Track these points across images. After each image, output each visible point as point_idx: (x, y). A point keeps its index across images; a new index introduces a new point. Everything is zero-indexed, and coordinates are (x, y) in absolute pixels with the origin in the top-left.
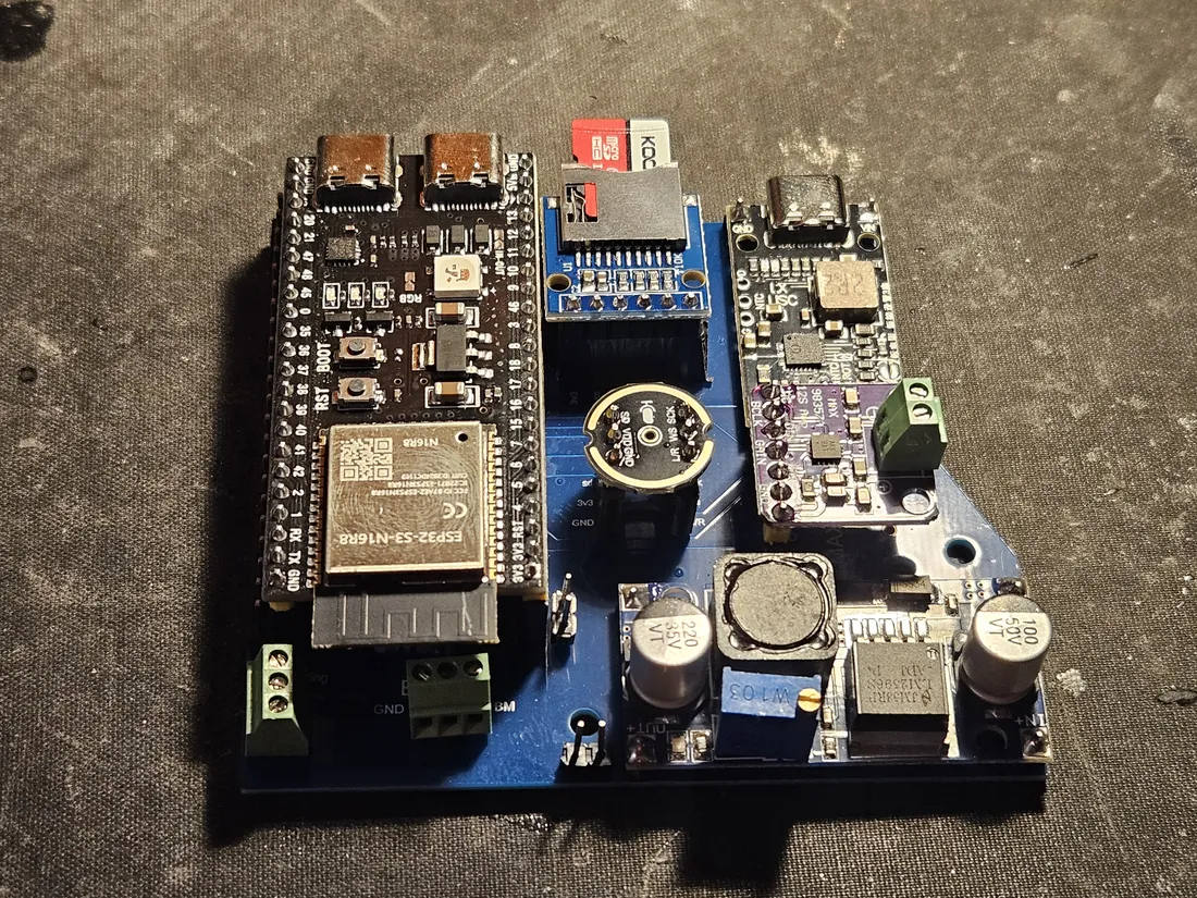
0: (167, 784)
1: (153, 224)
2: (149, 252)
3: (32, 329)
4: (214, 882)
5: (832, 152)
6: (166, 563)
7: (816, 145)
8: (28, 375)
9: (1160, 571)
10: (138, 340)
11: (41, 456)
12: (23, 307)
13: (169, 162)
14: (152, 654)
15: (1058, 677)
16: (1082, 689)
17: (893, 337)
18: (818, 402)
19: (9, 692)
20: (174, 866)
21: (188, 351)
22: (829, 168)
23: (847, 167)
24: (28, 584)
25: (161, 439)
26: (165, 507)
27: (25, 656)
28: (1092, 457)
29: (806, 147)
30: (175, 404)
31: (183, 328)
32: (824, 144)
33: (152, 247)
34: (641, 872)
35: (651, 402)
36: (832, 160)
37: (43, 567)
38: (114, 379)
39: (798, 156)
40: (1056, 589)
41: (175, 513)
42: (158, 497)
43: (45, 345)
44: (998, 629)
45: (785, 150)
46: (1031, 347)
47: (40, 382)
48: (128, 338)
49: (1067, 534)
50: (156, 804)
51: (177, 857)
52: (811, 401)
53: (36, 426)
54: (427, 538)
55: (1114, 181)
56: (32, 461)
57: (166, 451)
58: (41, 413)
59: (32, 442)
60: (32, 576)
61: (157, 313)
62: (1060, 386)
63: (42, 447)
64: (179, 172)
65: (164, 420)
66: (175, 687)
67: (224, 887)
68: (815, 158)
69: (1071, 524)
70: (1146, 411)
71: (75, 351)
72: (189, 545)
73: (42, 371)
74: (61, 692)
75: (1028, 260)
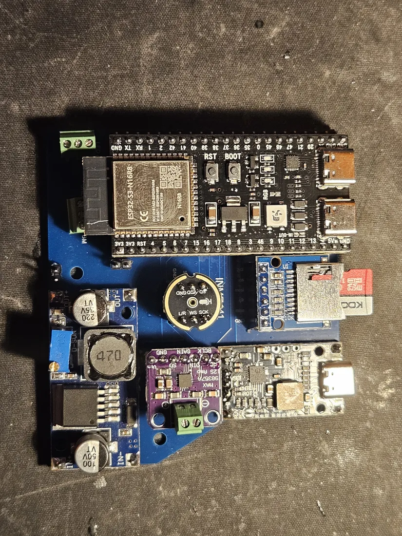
0: (56, 100)
1: (343, 75)
2: (327, 73)
3: (284, 24)
4: (12, 122)
5: (385, 395)
6: (161, 93)
7: (390, 387)
8: (259, 24)
9: (154, 527)
10: (278, 72)
11: (216, 34)
12: (296, 19)
13: (379, 79)
14: (117, 90)
15: (103, 477)
16: (97, 487)
17: (267, 416)
18: (211, 378)
19: (99, 32)
20: (19, 106)
21: (271, 95)
22: (376, 393)
23: (377, 401)
24: (151, 34)
25: (225, 86)
26: (190, 90)
27: (116, 36)
28: (213, 502)
29: (388, 382)
30: (243, 91)
31: (285, 92)
32: (390, 391)
33: (330, 75)
34: (14, 296)
35: (211, 303)
36: (380, 394)
37: (160, 39)
38: (256, 63)
39: (384, 379)
40: (146, 480)
41: (186, 95)
42: (195, 87)
43: (275, 30)
44: (90, 450)
45: (387, 372)
46: (272, 480)
47: (255, 30)
48: (279, 67)
49: (173, 487)
50: (47, 96)
51: (24, 107)
52: (211, 375)
53: (232, 31)
54: (130, 204)
55: (368, 529)
56: (213, 31)
57: (218, 89)
58: (239, 32)
59: (223, 30)
60: (155, 36)
61: (293, 79)
62: (251, 492)
63: (221, 34)
64: (374, 84)
65: (235, 87)
66: (101, 101)
67: (10, 126)
68: (382, 386)
69: (178, 490)
70: (238, 530)
71: (272, 44)
72: (170, 102)
73: (261, 30)
74: (99, 54)
75: (321, 483)
